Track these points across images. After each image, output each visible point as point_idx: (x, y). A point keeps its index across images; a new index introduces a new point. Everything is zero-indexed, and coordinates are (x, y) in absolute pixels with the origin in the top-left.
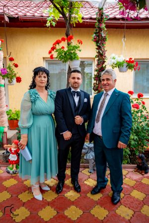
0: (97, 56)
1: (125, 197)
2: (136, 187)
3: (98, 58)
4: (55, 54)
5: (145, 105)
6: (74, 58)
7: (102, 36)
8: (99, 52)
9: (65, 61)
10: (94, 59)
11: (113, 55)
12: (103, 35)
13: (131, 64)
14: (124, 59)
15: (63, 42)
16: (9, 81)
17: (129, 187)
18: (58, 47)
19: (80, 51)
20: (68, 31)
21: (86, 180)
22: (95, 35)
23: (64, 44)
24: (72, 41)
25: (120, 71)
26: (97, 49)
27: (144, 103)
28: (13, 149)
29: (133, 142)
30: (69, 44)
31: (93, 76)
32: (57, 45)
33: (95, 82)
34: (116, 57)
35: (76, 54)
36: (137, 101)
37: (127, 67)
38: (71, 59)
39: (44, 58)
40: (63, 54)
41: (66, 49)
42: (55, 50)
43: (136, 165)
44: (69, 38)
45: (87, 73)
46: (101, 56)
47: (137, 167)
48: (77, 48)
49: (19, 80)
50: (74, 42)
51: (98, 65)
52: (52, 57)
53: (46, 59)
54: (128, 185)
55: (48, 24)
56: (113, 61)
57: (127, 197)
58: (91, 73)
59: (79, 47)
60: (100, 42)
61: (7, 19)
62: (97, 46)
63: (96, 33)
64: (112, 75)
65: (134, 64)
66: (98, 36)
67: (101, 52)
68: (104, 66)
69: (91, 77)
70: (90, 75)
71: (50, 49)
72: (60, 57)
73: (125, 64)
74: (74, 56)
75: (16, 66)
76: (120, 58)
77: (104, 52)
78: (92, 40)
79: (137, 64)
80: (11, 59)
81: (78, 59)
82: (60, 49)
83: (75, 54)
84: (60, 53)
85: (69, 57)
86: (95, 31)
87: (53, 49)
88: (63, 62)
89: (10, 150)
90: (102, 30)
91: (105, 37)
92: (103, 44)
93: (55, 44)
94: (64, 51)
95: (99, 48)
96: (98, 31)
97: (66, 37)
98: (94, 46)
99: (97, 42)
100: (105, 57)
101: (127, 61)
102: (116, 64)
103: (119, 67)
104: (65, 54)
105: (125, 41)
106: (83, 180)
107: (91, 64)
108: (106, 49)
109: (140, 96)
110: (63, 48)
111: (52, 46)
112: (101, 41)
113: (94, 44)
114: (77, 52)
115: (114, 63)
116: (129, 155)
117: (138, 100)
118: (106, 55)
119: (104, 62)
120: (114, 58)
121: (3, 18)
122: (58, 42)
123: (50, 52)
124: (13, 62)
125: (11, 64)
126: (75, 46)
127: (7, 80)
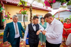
6: (26, 14)
14: (36, 15)
15: (23, 10)
34: (34, 14)
49: (11, 19)
55: (18, 5)
61: (7, 2)
63: (30, 9)
75: (10, 15)
80: (8, 13)
93: (21, 10)
104: (23, 13)
114: (26, 12)
121: (6, 2)
123: (19, 12)
127: (7, 19)
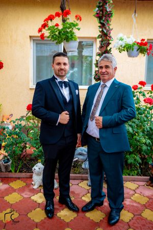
0: (99, 37)
1: (134, 218)
2: (148, 206)
3: (100, 39)
4: (46, 32)
7: (106, 11)
8: (102, 31)
9: (60, 43)
11: (121, 35)
12: (108, 10)
13: (143, 47)
15: (57, 17)
17: (139, 206)
18: (50, 24)
19: (79, 29)
20: (64, 4)
21: (84, 196)
22: (97, 9)
23: (58, 20)
24: (68, 16)
25: (130, 56)
26: (100, 27)
29: (144, 148)
30: (64, 21)
31: (94, 62)
32: (49, 21)
33: (97, 69)
34: (125, 37)
35: (73, 33)
37: (137, 50)
38: (67, 39)
39: (30, 37)
40: (57, 33)
41: (61, 27)
42: (46, 28)
43: (149, 177)
44: (65, 13)
45: (87, 57)
46: (105, 37)
47: (150, 179)
48: (74, 25)
50: (71, 19)
51: (101, 47)
52: (42, 37)
53: (34, 38)
54: (139, 203)
56: (121, 42)
57: (138, 219)
58: (91, 57)
59: (77, 25)
60: (103, 17)
62: (101, 23)
63: (99, 7)
64: (112, 62)
65: (148, 47)
66: (102, 11)
67: (105, 31)
68: (108, 48)
69: (91, 61)
70: (90, 59)
71: (40, 26)
72: (53, 37)
73: (136, 47)
74: (71, 35)
76: (130, 39)
77: (109, 31)
78: (94, 16)
79: (151, 47)
81: (75, 40)
82: (53, 27)
84: (52, 32)
85: (64, 37)
86: (98, 5)
87: (44, 26)
88: (57, 43)
90: (106, 3)
91: (110, 11)
92: (107, 21)
93: (46, 20)
94: (59, 30)
95: (103, 26)
96: (101, 4)
97: (60, 11)
98: (96, 23)
99: (100, 18)
100: (110, 37)
101: (138, 43)
102: (124, 47)
103: (127, 51)
104: (59, 33)
105: (136, 18)
106: (81, 195)
108: (111, 27)
110: (57, 25)
111: (43, 23)
112: (105, 17)
113: (96, 20)
114: (75, 31)
115: (121, 46)
116: (140, 164)
117: (151, 93)
118: (111, 35)
119: (109, 44)
120: (121, 39)
122: (51, 18)
123: (40, 30)
126: (72, 23)
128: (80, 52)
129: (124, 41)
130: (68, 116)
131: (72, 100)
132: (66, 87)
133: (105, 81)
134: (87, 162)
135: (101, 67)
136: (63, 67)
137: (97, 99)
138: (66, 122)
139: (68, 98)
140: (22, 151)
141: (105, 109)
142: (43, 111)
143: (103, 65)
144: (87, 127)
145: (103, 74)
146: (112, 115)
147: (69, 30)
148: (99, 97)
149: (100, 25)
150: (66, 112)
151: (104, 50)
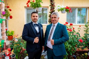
3: (51, 7)
4: (30, 5)
5: (74, 30)
6: (39, 6)
8: (51, 4)
9: (35, 8)
10: (48, 7)
11: (58, 5)
13: (67, 9)
14: (64, 7)
16: (6, 18)
25: (62, 13)
27: (74, 28)
28: (7, 53)
33: (50, 18)
34: (60, 6)
36: (70, 27)
37: (65, 11)
38: (38, 7)
39: (25, 7)
42: (30, 3)
45: (45, 14)
46: (52, 6)
48: (40, 1)
49: (11, 17)
51: (51, 10)
52: (28, 6)
64: (57, 15)
65: (69, 9)
68: (54, 10)
69: (47, 15)
71: (27, 2)
72: (32, 6)
73: (65, 9)
74: (39, 5)
75: (10, 10)
76: (62, 6)
80: (8, 7)
81: (41, 7)
82: (32, 2)
83: (40, 4)
84: (32, 4)
85: (36, 6)
88: (34, 8)
89: (6, 53)
100: (54, 6)
103: (61, 11)
104: (35, 4)
107: (47, 10)
108: (55, 2)
109: (71, 25)
110: (34, 1)
114: (41, 3)
115: (59, 9)
118: (55, 5)
119: (54, 8)
123: (27, 4)
124: (9, 8)
125: (8, 9)
128: (43, 12)
129: (60, 7)
130: (38, 39)
131: (40, 32)
132: (37, 26)
133: (54, 24)
134: (47, 56)
135: (53, 18)
136: (36, 18)
137: (51, 31)
138: (37, 42)
139: (38, 31)
140: (20, 51)
141: (55, 36)
142: (27, 37)
143: (53, 17)
144: (47, 44)
145: (53, 21)
146: (58, 39)
147: (38, 3)
148: (52, 31)
149: (50, 1)
150: (37, 37)
151: (52, 11)
